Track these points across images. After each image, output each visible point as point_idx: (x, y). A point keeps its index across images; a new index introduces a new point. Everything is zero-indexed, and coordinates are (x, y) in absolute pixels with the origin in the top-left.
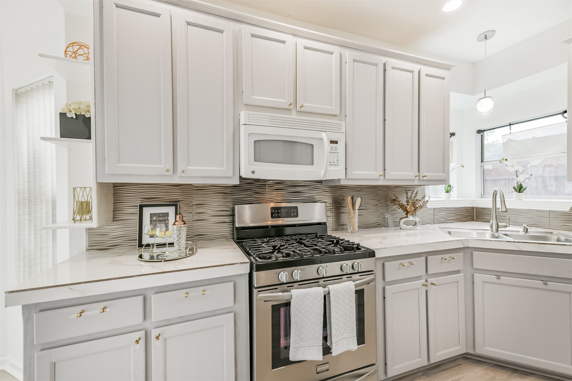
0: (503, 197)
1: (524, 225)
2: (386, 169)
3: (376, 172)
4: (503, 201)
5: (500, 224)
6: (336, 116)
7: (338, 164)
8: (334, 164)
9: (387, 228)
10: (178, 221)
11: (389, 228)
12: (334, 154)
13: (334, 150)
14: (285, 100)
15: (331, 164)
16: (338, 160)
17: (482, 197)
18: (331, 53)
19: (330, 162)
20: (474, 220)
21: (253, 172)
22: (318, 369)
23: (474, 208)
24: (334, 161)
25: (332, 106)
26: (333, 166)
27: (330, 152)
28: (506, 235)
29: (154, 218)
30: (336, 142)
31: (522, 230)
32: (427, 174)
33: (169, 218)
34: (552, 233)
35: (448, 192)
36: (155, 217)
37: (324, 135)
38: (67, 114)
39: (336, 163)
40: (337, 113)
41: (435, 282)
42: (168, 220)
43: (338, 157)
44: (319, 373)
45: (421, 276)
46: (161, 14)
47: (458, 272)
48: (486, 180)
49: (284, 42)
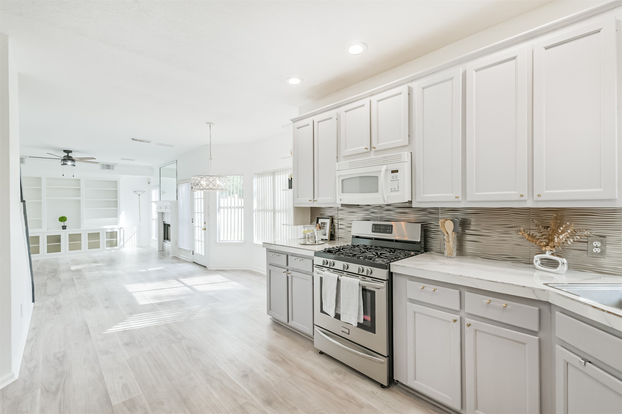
6: (406, 146)
7: (398, 190)
8: (395, 190)
12: (395, 182)
13: (395, 178)
14: (364, 145)
15: (392, 190)
16: (398, 187)
19: (391, 189)
21: (341, 200)
24: (395, 188)
25: (401, 139)
26: (394, 192)
27: (391, 181)
30: (397, 171)
37: (384, 167)
39: (397, 189)
40: (405, 143)
43: (398, 184)
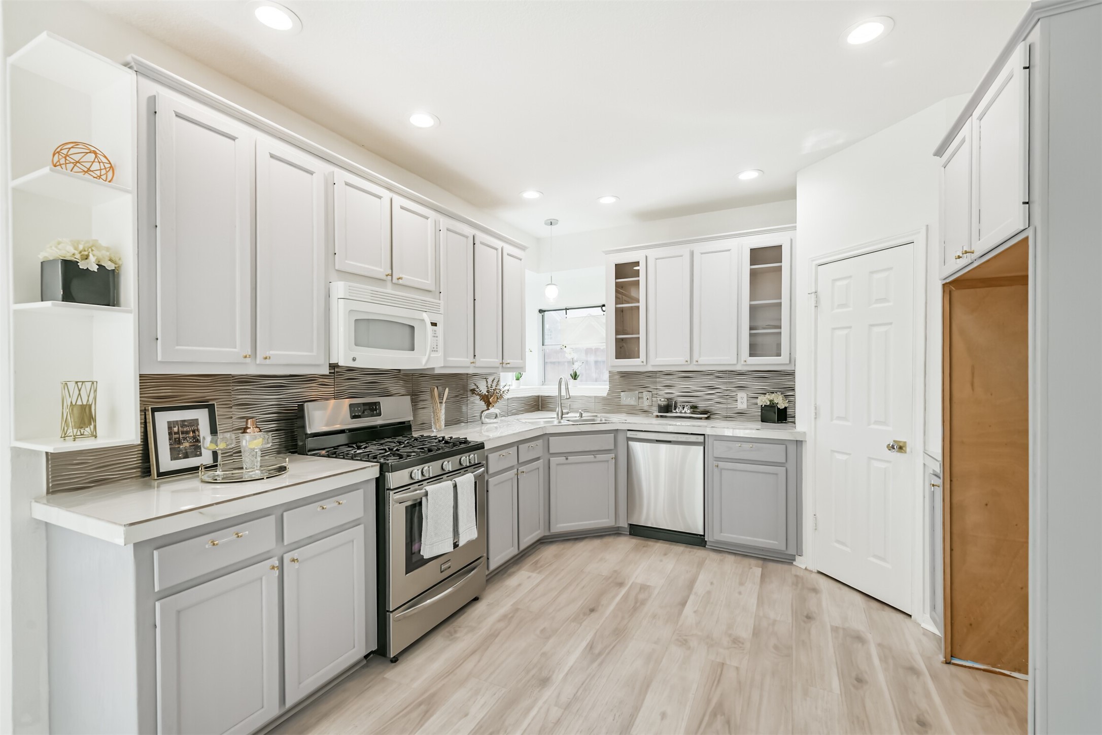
0: (567, 385)
1: (580, 411)
2: (476, 355)
3: (467, 358)
4: (567, 389)
5: (564, 411)
6: (430, 291)
7: (437, 349)
9: (466, 424)
10: (250, 428)
11: (469, 423)
12: (434, 338)
13: (434, 333)
14: (381, 268)
15: (432, 349)
16: (437, 345)
17: (543, 384)
18: (427, 218)
20: (539, 410)
21: (354, 360)
22: (442, 568)
23: (539, 396)
24: (434, 347)
25: (428, 280)
26: (433, 352)
27: (432, 336)
28: (568, 420)
29: (176, 429)
30: (436, 325)
31: (579, 415)
32: (511, 361)
33: (200, 427)
34: (596, 416)
35: (518, 380)
36: (177, 427)
37: (425, 316)
38: (79, 264)
39: (435, 349)
40: (432, 288)
41: (524, 470)
42: (198, 430)
43: (437, 342)
44: (443, 571)
45: (513, 466)
46: (237, 138)
47: (538, 459)
48: (546, 362)
49: (380, 197)
